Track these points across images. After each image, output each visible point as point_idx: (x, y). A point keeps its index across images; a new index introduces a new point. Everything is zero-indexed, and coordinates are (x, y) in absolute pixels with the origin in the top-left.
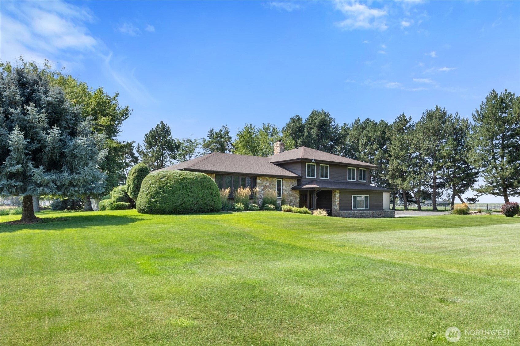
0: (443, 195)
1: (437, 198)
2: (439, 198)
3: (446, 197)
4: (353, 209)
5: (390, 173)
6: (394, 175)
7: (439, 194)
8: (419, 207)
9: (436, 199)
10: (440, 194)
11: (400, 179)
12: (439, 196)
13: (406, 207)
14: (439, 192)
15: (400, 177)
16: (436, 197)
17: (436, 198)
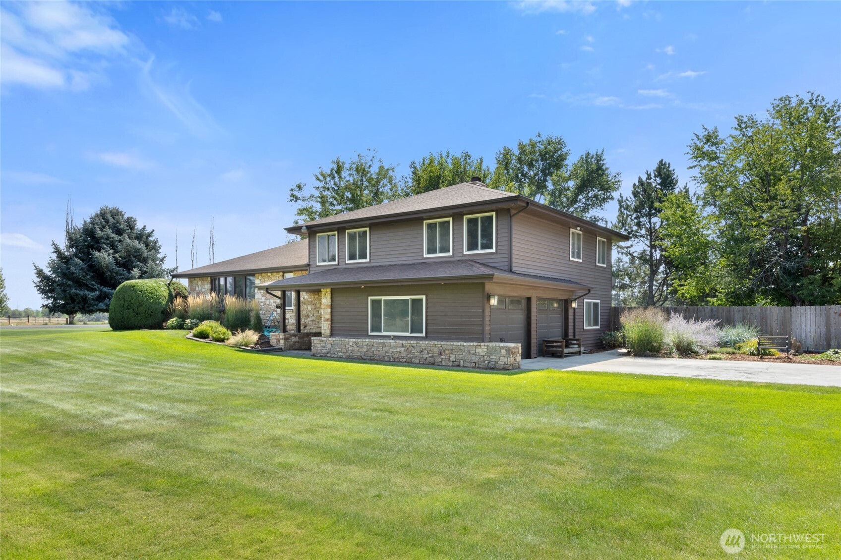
4: (370, 334)
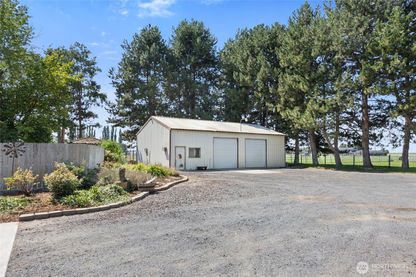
0: (382, 139)
1: (372, 144)
2: (377, 144)
3: (389, 142)
5: (282, 99)
6: (288, 102)
7: (374, 137)
8: (338, 160)
9: (370, 146)
10: (377, 137)
11: (297, 109)
12: (375, 140)
13: (315, 159)
14: (375, 134)
15: (297, 105)
16: (370, 141)
17: (369, 143)
